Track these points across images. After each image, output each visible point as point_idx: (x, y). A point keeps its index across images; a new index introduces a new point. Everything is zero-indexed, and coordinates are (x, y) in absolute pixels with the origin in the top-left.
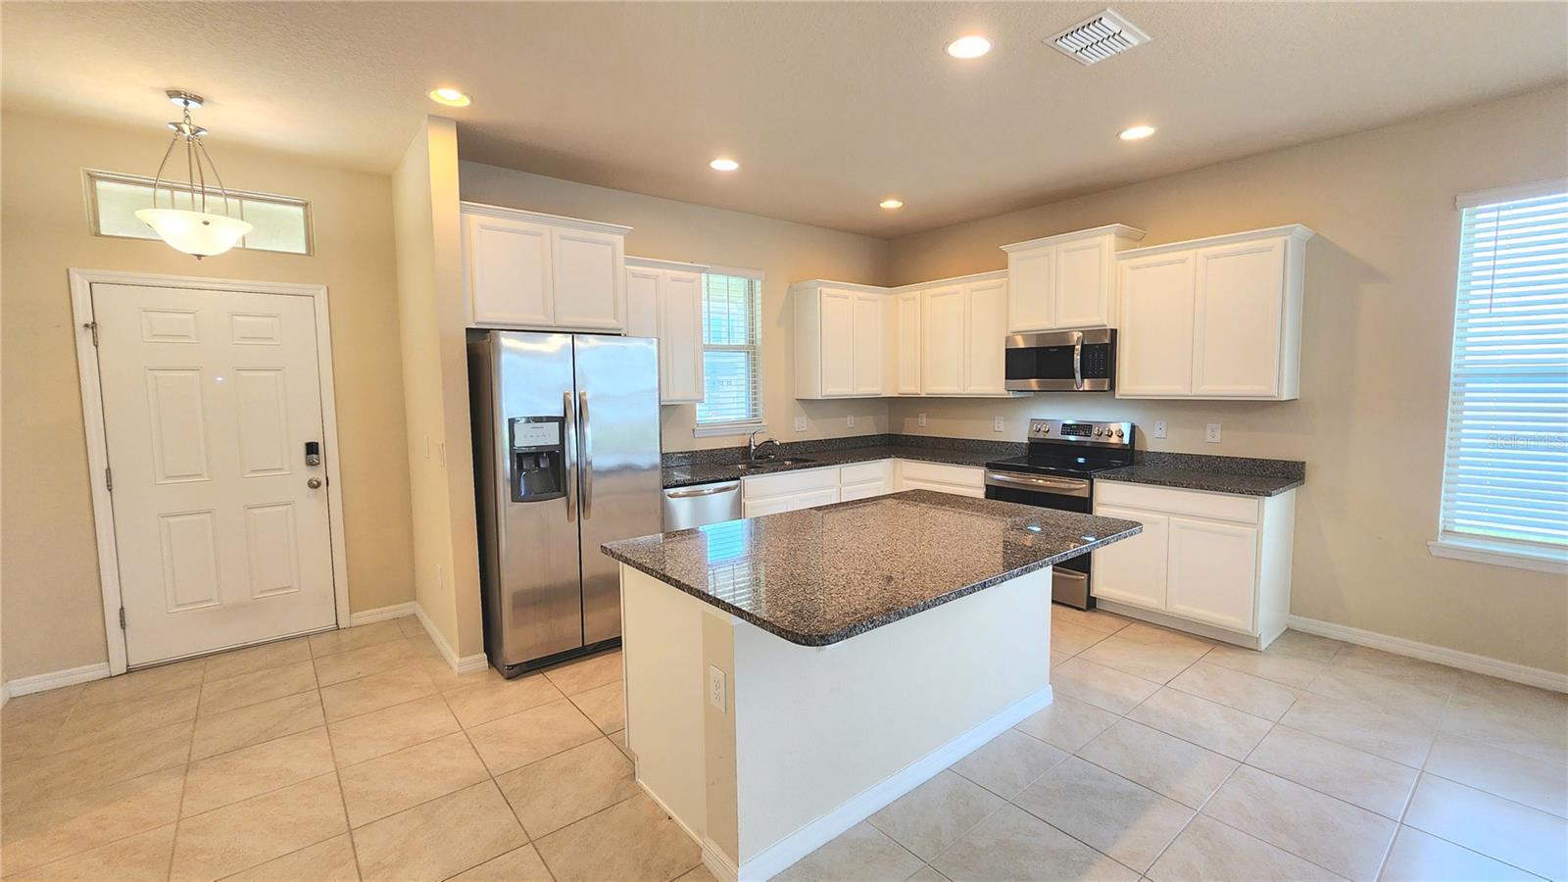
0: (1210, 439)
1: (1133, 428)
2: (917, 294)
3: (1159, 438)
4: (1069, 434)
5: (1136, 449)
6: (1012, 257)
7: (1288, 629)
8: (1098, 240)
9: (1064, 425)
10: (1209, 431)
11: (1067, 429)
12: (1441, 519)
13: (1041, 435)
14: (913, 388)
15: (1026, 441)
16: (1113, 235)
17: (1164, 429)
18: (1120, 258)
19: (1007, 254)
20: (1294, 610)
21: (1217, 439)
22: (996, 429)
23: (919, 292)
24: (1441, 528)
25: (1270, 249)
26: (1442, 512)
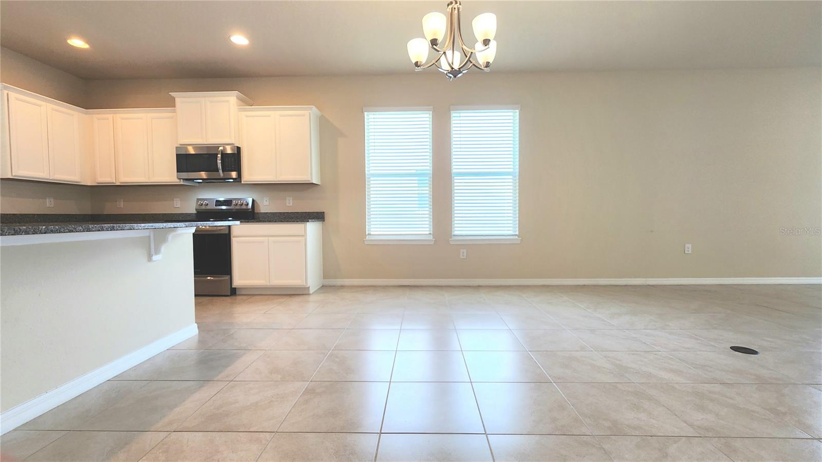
0: (288, 205)
1: (253, 201)
2: (110, 116)
3: (266, 205)
4: (220, 205)
5: (255, 211)
6: (178, 101)
7: (323, 286)
8: (227, 98)
9: (217, 201)
10: (287, 201)
11: (219, 203)
12: (367, 230)
13: (203, 207)
14: (110, 179)
15: (195, 212)
16: (235, 98)
17: (268, 201)
18: (240, 110)
19: (175, 98)
20: (325, 276)
21: (291, 205)
22: (175, 206)
23: (112, 115)
24: (367, 233)
25: (303, 115)
26: (367, 227)
